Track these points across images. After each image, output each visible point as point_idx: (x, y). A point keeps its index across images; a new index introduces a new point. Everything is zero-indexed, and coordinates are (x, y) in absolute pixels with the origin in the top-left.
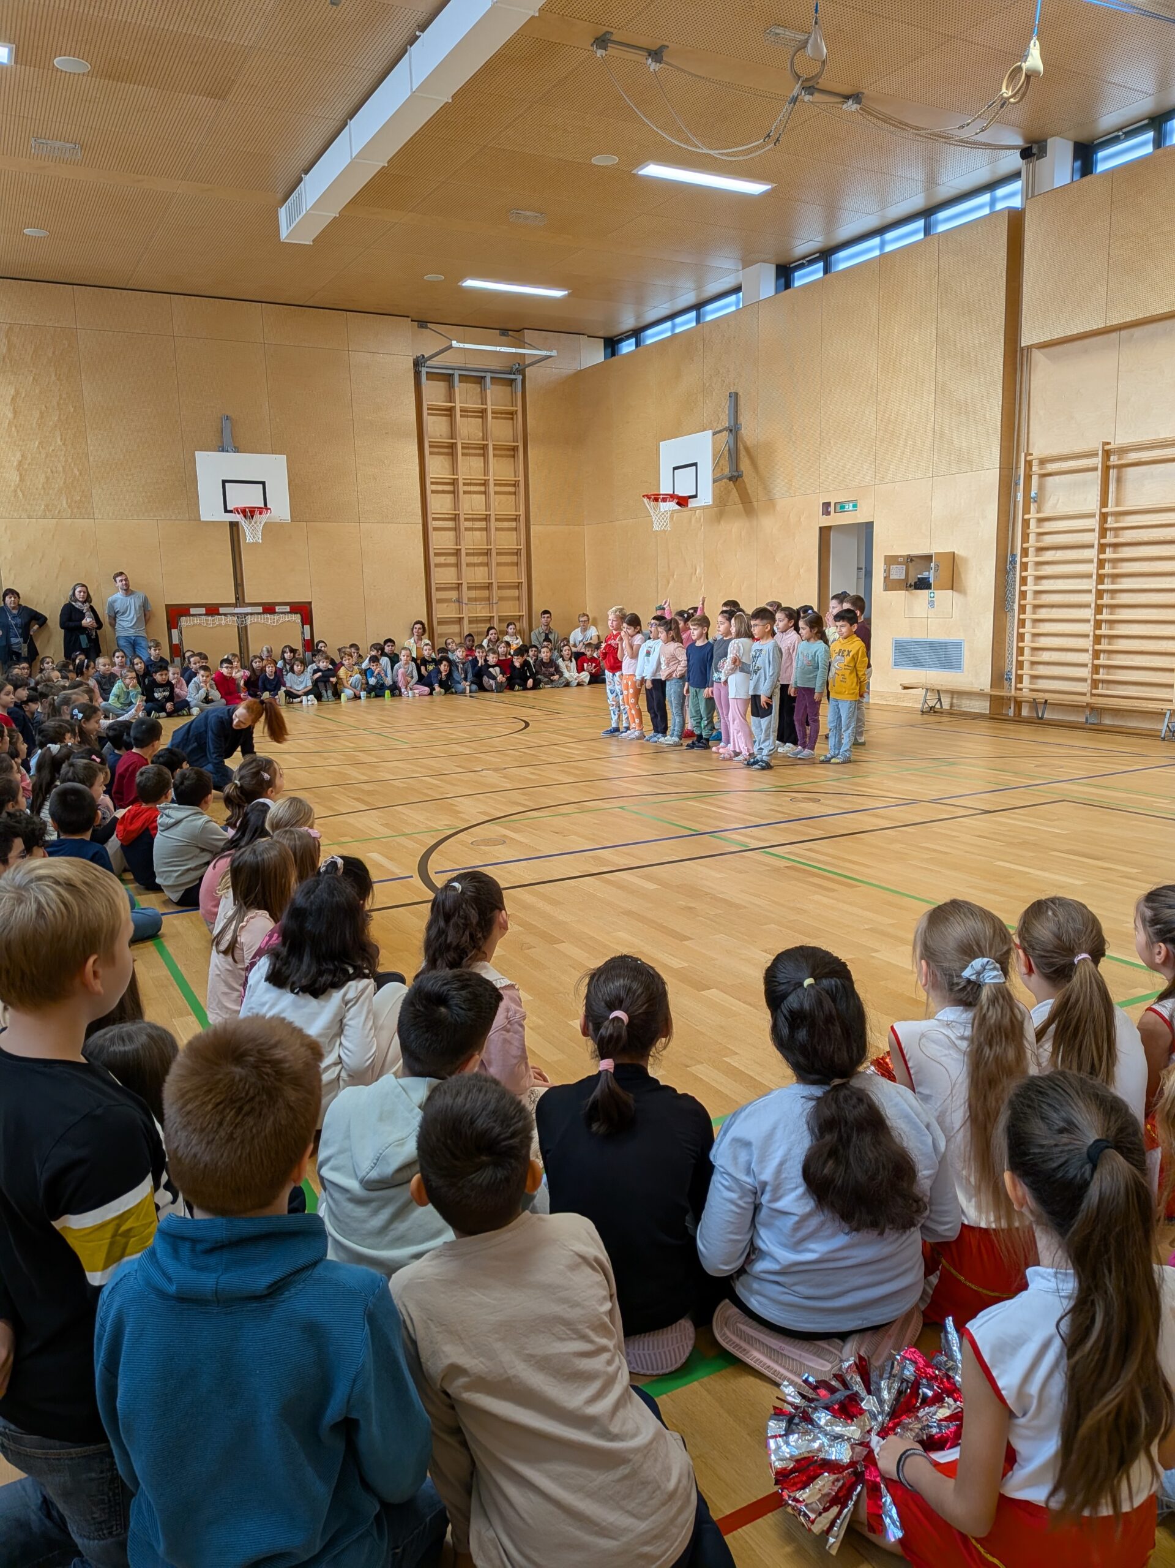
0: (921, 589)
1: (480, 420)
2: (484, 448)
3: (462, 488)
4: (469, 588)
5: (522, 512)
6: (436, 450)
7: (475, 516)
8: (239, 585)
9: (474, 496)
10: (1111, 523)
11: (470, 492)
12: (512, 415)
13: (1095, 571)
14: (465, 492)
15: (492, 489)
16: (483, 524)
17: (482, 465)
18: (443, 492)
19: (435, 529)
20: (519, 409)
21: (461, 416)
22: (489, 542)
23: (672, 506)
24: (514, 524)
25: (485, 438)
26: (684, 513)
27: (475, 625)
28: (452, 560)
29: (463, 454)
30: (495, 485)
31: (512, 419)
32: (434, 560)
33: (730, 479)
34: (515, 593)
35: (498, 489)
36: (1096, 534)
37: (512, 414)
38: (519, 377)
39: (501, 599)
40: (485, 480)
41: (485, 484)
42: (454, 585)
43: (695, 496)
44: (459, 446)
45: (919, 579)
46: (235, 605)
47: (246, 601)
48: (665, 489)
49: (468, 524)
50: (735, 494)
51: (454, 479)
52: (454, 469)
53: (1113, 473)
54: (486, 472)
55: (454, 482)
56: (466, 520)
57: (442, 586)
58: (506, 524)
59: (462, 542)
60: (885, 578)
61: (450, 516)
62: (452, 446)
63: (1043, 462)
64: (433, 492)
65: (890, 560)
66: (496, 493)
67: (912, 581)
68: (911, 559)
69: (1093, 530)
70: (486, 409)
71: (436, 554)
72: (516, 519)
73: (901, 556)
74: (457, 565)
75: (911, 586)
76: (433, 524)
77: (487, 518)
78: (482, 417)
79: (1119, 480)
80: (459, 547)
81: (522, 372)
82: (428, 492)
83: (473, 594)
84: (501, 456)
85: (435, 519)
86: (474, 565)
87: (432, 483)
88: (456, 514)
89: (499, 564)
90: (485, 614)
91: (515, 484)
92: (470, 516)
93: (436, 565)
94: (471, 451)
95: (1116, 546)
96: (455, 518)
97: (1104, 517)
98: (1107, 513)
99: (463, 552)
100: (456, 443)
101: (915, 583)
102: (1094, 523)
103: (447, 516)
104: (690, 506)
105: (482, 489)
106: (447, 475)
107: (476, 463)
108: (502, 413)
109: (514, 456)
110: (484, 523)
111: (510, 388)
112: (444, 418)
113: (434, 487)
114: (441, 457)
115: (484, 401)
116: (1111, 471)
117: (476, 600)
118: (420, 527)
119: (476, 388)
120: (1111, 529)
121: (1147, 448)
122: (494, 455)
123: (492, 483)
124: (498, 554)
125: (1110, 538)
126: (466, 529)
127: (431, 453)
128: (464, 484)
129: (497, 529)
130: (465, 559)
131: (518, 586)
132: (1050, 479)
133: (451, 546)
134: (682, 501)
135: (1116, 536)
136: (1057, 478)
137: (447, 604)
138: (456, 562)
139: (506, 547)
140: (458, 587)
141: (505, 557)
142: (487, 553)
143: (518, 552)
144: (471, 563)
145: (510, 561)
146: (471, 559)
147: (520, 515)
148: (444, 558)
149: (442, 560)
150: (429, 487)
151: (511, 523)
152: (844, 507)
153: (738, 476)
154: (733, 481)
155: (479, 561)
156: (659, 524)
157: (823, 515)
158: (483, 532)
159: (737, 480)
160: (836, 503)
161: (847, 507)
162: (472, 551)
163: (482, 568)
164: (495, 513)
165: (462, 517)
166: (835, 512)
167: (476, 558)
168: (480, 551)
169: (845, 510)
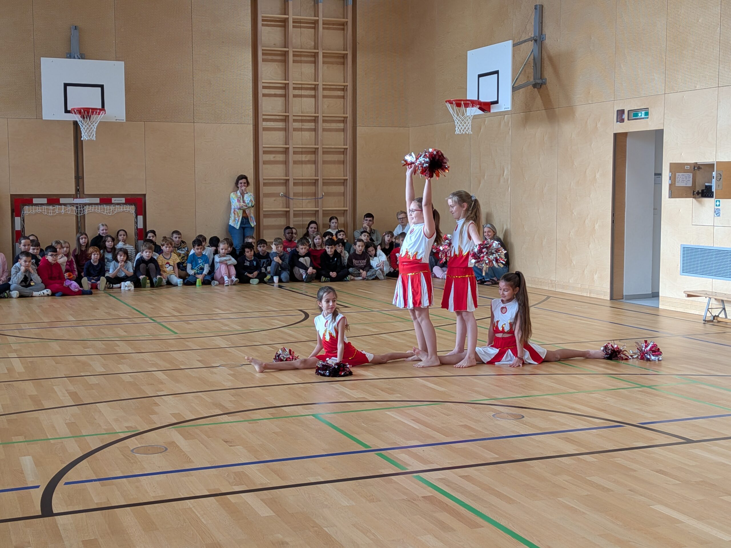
1: (313, 31)
2: (315, 55)
3: (292, 92)
4: (295, 184)
5: (349, 115)
6: (269, 57)
7: (304, 118)
8: (79, 178)
9: (304, 99)
11: (301, 96)
12: (342, 26)
14: (294, 96)
15: (321, 93)
16: (312, 125)
17: (313, 71)
18: (274, 95)
19: (265, 129)
20: (350, 20)
21: (293, 27)
22: (316, 142)
23: (475, 111)
24: (341, 125)
25: (316, 47)
27: (300, 219)
28: (281, 157)
29: (294, 61)
30: (324, 89)
31: (343, 29)
32: (263, 157)
33: (533, 86)
34: (341, 189)
35: (326, 93)
37: (342, 24)
39: (327, 194)
40: (315, 85)
41: (315, 88)
42: (282, 181)
43: (496, 102)
44: (291, 54)
46: (75, 196)
47: (86, 193)
48: (471, 95)
49: (296, 125)
50: (539, 100)
51: (285, 84)
52: (286, 75)
54: (316, 77)
55: (285, 87)
56: (295, 121)
57: (271, 181)
58: (334, 126)
59: (290, 142)
61: (280, 117)
62: (285, 54)
64: (264, 95)
65: (676, 168)
66: (325, 97)
70: (318, 21)
71: (265, 152)
72: (344, 121)
73: (688, 164)
74: (286, 163)
76: (263, 124)
77: (315, 120)
78: (314, 28)
80: (287, 146)
82: (260, 94)
83: (299, 189)
84: (332, 63)
85: (264, 120)
86: (302, 162)
87: (264, 87)
88: (286, 116)
89: (324, 162)
90: (311, 208)
91: (343, 89)
92: (300, 118)
93: (265, 163)
94: (302, 59)
96: (286, 119)
99: (291, 151)
100: (288, 51)
103: (278, 117)
104: (491, 111)
107: (308, 69)
108: (332, 24)
109: (343, 64)
111: (341, 1)
112: (279, 28)
113: (265, 91)
114: (275, 64)
115: (316, 14)
117: (302, 195)
118: (251, 127)
119: (310, 1)
122: (324, 63)
123: (321, 87)
124: (325, 153)
126: (295, 130)
127: (263, 60)
128: (294, 88)
129: (324, 130)
130: (292, 157)
131: (345, 183)
133: (280, 145)
134: (485, 107)
137: (274, 199)
138: (285, 159)
139: (333, 147)
140: (286, 183)
141: (332, 155)
142: (315, 152)
143: (344, 151)
144: (299, 161)
145: (336, 160)
146: (299, 157)
147: (347, 117)
148: (274, 155)
149: (270, 157)
150: (261, 91)
151: (339, 124)
152: (637, 115)
153: (542, 83)
154: (538, 89)
155: (307, 159)
156: (462, 128)
157: (617, 121)
158: (311, 133)
159: (541, 87)
160: (629, 111)
161: (640, 115)
162: (301, 150)
163: (309, 166)
164: (324, 115)
165: (291, 119)
166: (628, 120)
167: (304, 156)
168: (308, 150)
169: (638, 117)
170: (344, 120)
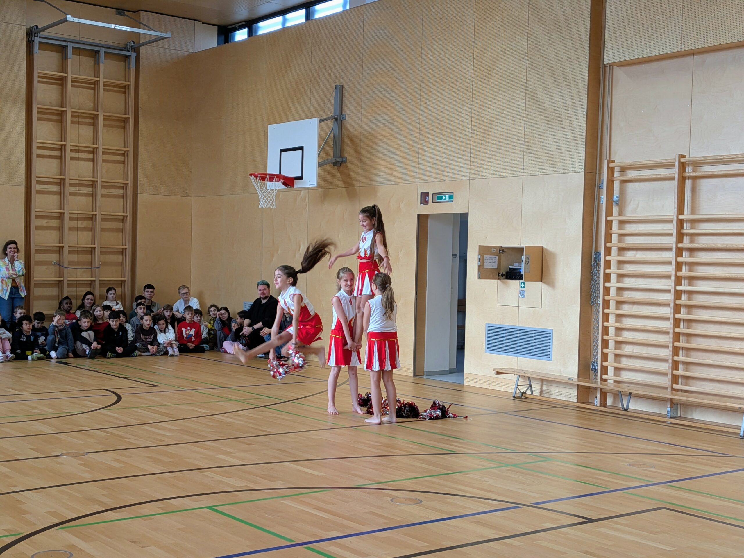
0: (512, 279)
1: (92, 91)
2: (95, 117)
3: (69, 154)
4: (70, 252)
5: (130, 181)
6: (45, 116)
7: (81, 182)
9: (82, 163)
10: (687, 229)
11: (78, 159)
12: (124, 89)
13: (673, 273)
14: (72, 159)
15: (100, 156)
16: (88, 190)
17: (91, 133)
18: (50, 157)
19: (38, 192)
20: (132, 83)
21: (73, 86)
22: (94, 208)
23: (278, 185)
25: (96, 108)
26: (289, 192)
27: (75, 289)
28: (54, 223)
29: (72, 122)
30: (103, 153)
31: (125, 92)
32: (35, 222)
33: (335, 164)
34: (119, 258)
35: (105, 157)
36: (674, 239)
37: (124, 87)
38: (134, 55)
39: (104, 264)
40: (94, 148)
41: (94, 151)
42: (55, 249)
43: (301, 178)
44: (69, 115)
45: (510, 269)
48: (272, 169)
49: (74, 189)
50: (338, 179)
51: (62, 145)
52: (62, 136)
53: (688, 183)
54: (95, 140)
55: (61, 148)
56: (71, 185)
57: (43, 248)
58: (113, 191)
59: (66, 207)
60: (479, 267)
61: (55, 180)
62: (62, 114)
63: (624, 169)
64: (38, 156)
65: (484, 250)
66: (104, 161)
67: (503, 271)
68: (502, 250)
69: (671, 235)
70: (98, 81)
71: (37, 217)
73: (494, 247)
74: (60, 229)
75: (503, 275)
76: (36, 187)
77: (93, 185)
78: (94, 89)
79: (694, 190)
80: (62, 211)
81: (137, 50)
82: (34, 156)
83: (74, 257)
84: (113, 127)
85: (38, 182)
86: (77, 229)
87: (38, 148)
88: (61, 179)
89: (103, 230)
90: (87, 278)
91: (125, 154)
92: (76, 182)
93: (37, 228)
94: (81, 120)
95: (691, 250)
96: (61, 183)
97: (681, 223)
98: (683, 220)
99: (67, 216)
100: (66, 111)
101: (507, 273)
102: (672, 228)
103: (52, 180)
104: (295, 186)
105: (91, 156)
106: (55, 141)
107: (86, 131)
108: (114, 87)
109: (124, 127)
110: (91, 189)
111: (123, 64)
112: (55, 86)
113: (40, 152)
114: (50, 124)
115: (96, 74)
116: (687, 181)
117: (77, 263)
118: (23, 190)
119: (90, 61)
120: (687, 235)
121: (719, 162)
122: (104, 125)
123: (100, 151)
124: (102, 220)
125: (686, 243)
126: (71, 194)
127: (39, 119)
128: (72, 151)
129: (103, 196)
130: (68, 223)
131: (123, 252)
132: (630, 185)
133: (55, 209)
134: (289, 182)
135: (692, 242)
136: (637, 184)
137: (46, 267)
138: (59, 225)
139: (112, 214)
140: (59, 251)
141: (110, 223)
142: (92, 218)
143: (123, 219)
144: (74, 228)
145: (115, 227)
146: (74, 224)
147: (128, 184)
148: (46, 221)
149: (44, 222)
150: (35, 152)
151: (118, 191)
152: (441, 198)
153: (342, 162)
154: (337, 167)
155: (83, 226)
156: (266, 202)
157: (421, 203)
158: (88, 198)
159: (341, 165)
160: (433, 194)
161: (444, 198)
162: (76, 216)
163: (85, 233)
164: (103, 180)
165: (67, 182)
166: (433, 202)
167: (80, 222)
168: (84, 216)
169: (442, 200)
170: (123, 187)
